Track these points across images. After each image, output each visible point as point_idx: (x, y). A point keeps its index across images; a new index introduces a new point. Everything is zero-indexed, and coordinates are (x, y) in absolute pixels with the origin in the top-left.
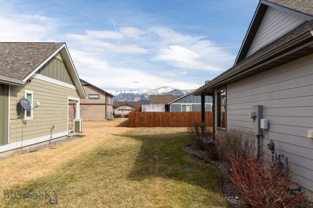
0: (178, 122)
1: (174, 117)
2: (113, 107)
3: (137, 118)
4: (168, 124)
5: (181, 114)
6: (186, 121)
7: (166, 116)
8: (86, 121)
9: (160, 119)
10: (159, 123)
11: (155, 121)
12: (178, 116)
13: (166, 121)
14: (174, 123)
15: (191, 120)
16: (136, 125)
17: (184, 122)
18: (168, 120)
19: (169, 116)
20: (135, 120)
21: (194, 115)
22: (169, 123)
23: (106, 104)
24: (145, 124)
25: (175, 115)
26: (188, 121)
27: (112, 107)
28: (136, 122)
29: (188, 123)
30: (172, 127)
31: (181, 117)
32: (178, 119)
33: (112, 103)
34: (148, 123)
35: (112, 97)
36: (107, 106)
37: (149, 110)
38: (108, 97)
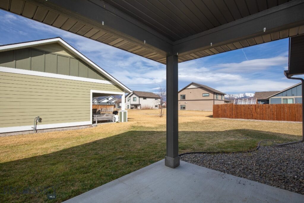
0: (263, 115)
1: (258, 110)
3: (220, 110)
4: (251, 116)
6: (273, 114)
7: (249, 108)
9: (243, 111)
10: (241, 115)
11: (237, 113)
12: (262, 108)
13: (248, 113)
14: (258, 115)
15: (280, 113)
16: (219, 116)
17: (270, 115)
18: (252, 112)
19: (253, 109)
20: (218, 111)
21: (284, 108)
22: (253, 115)
23: (214, 100)
24: (227, 115)
25: (260, 107)
26: (275, 114)
27: (224, 101)
28: (219, 113)
29: (276, 116)
30: (255, 119)
31: (267, 109)
32: (263, 111)
33: (223, 99)
34: (230, 115)
35: (222, 94)
36: (215, 101)
37: (240, 103)
38: (216, 95)
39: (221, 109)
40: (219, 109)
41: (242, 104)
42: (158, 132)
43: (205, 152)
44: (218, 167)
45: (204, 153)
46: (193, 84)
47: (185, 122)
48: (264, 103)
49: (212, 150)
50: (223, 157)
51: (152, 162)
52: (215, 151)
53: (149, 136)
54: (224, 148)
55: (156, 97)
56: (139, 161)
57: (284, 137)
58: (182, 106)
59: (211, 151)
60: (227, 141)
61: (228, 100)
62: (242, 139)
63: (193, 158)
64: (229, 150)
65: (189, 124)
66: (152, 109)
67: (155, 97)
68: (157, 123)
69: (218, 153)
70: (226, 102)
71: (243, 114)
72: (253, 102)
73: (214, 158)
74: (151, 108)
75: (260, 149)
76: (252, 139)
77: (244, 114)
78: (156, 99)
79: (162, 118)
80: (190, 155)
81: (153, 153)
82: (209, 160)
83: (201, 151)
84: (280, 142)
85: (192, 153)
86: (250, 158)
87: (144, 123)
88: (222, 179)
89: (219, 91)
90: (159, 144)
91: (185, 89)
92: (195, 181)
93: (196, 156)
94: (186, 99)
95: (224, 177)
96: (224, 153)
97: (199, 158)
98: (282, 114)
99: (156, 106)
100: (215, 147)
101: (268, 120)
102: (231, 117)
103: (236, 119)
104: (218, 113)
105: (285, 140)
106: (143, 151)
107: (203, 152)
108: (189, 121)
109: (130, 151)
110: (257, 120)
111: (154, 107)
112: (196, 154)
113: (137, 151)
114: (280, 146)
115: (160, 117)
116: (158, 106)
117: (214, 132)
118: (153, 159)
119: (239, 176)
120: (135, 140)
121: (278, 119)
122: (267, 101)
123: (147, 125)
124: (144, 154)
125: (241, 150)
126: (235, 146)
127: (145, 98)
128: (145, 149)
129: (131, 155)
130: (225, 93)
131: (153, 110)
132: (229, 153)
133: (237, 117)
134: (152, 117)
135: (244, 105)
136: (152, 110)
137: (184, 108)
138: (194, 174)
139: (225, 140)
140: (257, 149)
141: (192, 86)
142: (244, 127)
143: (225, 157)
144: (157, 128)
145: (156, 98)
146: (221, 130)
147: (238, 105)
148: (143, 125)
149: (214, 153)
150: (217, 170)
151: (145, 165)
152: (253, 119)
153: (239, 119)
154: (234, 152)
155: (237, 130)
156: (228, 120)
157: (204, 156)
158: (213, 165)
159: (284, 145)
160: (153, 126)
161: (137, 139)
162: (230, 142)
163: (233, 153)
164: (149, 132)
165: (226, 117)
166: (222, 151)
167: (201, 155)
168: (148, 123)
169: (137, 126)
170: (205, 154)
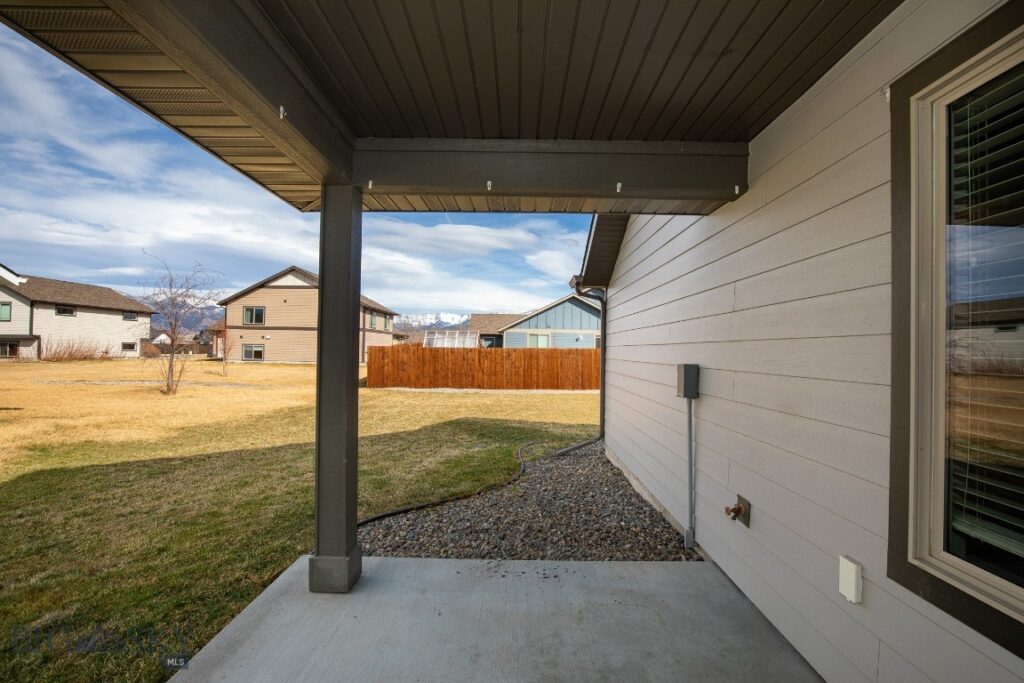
0: (495, 375)
1: (486, 363)
2: (394, 336)
3: (390, 364)
4: (470, 379)
5: (505, 355)
6: (517, 373)
7: (464, 359)
8: (296, 365)
9: (450, 367)
10: (446, 377)
11: (436, 372)
12: (495, 358)
13: (463, 372)
14: (486, 377)
15: (531, 371)
16: (386, 382)
18: (470, 370)
19: (474, 360)
20: (383, 367)
21: (537, 358)
22: (473, 377)
23: (364, 330)
24: (409, 379)
27: (391, 336)
28: (386, 373)
30: (480, 387)
32: (495, 367)
33: (391, 329)
34: (418, 377)
35: (387, 314)
36: (366, 333)
37: (442, 342)
38: (372, 314)
39: (393, 361)
40: (386, 361)
41: (445, 346)
42: (186, 461)
43: (409, 507)
44: (468, 546)
45: (406, 512)
46: (293, 270)
47: (281, 410)
48: (490, 342)
49: (421, 495)
50: (462, 514)
51: (242, 595)
52: (433, 499)
53: (152, 482)
54: (451, 484)
55: (128, 308)
56: (179, 606)
57: (558, 431)
58: (248, 349)
59: (423, 501)
60: (448, 461)
61: (401, 333)
62: (478, 449)
63: (385, 536)
64: (465, 486)
65: (300, 415)
66: (106, 357)
67: (121, 307)
68: (163, 422)
69: (442, 502)
70: (397, 337)
71: (450, 375)
72: (471, 342)
73: (441, 522)
74: (99, 354)
75: (528, 470)
76: (498, 445)
77: (453, 375)
78: (125, 318)
79: (171, 396)
80: (369, 528)
81: (223, 556)
82: (433, 532)
83: (392, 508)
84: (556, 444)
85: (373, 520)
86: (522, 499)
87: (98, 426)
88: (503, 579)
89: (377, 304)
90: (226, 509)
91: (262, 285)
92: (440, 614)
93: (389, 528)
94: (268, 322)
95: (503, 573)
96: (458, 499)
97: (403, 534)
98: (534, 372)
99: (129, 347)
100: (427, 486)
101: (507, 388)
102: (418, 383)
103: (433, 390)
104: (383, 373)
105: (561, 438)
106: (167, 559)
107: (401, 508)
108: (294, 404)
109: (92, 573)
110: (483, 391)
111: (116, 350)
112: (386, 521)
113: (141, 566)
114: (559, 455)
115: (163, 392)
116: (138, 347)
117: (392, 435)
118: (238, 580)
119: (529, 558)
120: (85, 514)
121: (527, 386)
122: (497, 340)
123: (118, 436)
124: (183, 569)
125: (493, 482)
126: (473, 474)
127: (65, 309)
128: (175, 548)
129: (115, 592)
130: (396, 312)
131: (110, 364)
132: (469, 496)
133: (434, 384)
134: (122, 394)
135: (452, 351)
136: (106, 364)
137: (259, 355)
138: (424, 592)
139: (438, 458)
140: (524, 471)
141: (290, 280)
142: (463, 414)
143: (465, 511)
144: (169, 443)
145: (130, 313)
146: (410, 428)
147: (437, 350)
148: (96, 435)
149: (434, 505)
150: (470, 557)
151: (220, 616)
152: (472, 386)
153: (440, 390)
154: (478, 490)
155: (451, 423)
156: (415, 395)
157: (411, 522)
158: (451, 545)
159: (567, 452)
160: (150, 435)
161: (95, 506)
162: (457, 463)
163: (479, 494)
164: (144, 464)
165: (406, 385)
166: (451, 496)
167: (403, 520)
168: (118, 424)
169: (63, 444)
170: (410, 515)
